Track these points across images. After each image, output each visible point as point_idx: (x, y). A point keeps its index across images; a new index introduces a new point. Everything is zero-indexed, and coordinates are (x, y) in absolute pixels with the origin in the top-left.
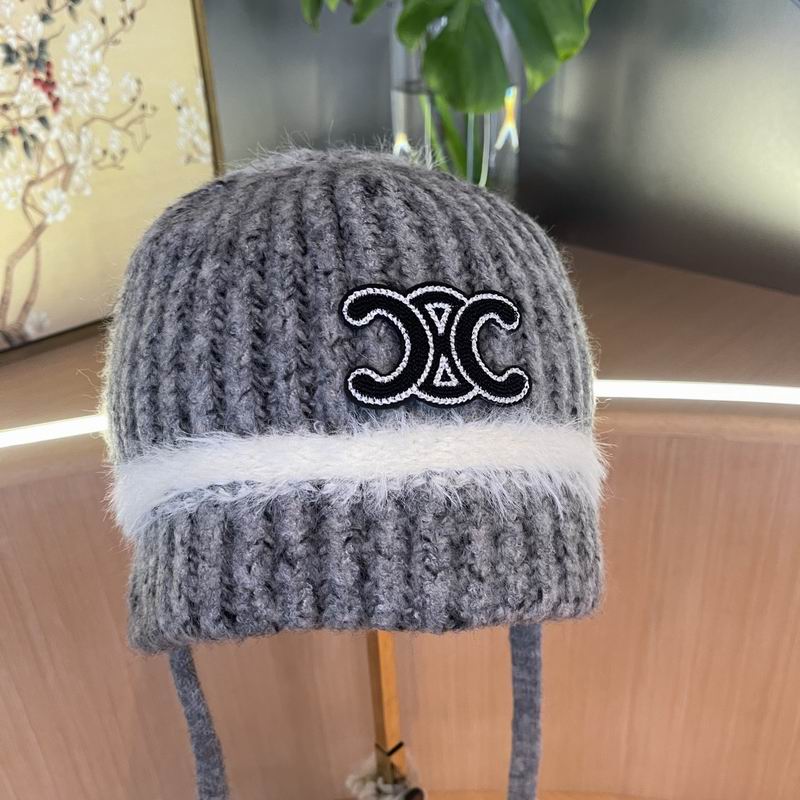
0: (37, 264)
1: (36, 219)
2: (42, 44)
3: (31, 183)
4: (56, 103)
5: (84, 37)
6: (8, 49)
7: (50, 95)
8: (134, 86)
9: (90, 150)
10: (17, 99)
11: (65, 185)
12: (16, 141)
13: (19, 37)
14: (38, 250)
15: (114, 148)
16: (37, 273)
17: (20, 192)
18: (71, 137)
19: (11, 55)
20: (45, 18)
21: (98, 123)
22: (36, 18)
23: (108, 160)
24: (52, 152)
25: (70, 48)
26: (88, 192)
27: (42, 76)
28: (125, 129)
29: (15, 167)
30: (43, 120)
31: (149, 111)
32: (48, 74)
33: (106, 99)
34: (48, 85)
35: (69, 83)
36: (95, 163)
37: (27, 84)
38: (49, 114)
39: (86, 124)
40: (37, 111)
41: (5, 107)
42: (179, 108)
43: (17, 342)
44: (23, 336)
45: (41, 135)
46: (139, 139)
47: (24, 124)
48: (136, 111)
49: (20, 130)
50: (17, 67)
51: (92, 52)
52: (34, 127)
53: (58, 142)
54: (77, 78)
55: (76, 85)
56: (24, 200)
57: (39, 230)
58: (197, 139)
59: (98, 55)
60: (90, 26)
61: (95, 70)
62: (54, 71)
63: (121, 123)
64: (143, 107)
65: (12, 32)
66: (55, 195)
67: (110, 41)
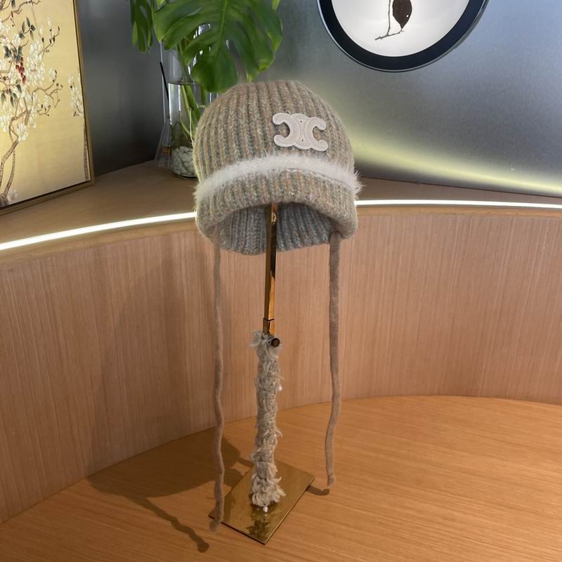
0: (14, 162)
1: (15, 138)
2: (20, 48)
3: (13, 119)
4: (24, 79)
5: (35, 47)
6: (7, 49)
7: (22, 74)
8: (54, 73)
9: (37, 105)
10: (9, 75)
11: (26, 122)
12: (8, 96)
13: (11, 44)
14: (14, 155)
15: (46, 105)
16: (13, 167)
17: (9, 123)
18: (30, 97)
19: (8, 53)
20: (21, 36)
21: (40, 91)
22: (18, 35)
23: (43, 111)
24: (22, 104)
25: (30, 52)
26: (35, 127)
27: (19, 65)
28: (50, 95)
29: (7, 110)
30: (19, 87)
31: (60, 87)
32: (22, 64)
33: (43, 79)
34: (21, 69)
35: (29, 69)
36: (38, 111)
37: (13, 68)
38: (21, 84)
39: (35, 91)
40: (16, 82)
41: (5, 78)
42: (71, 87)
43: (3, 205)
44: (6, 201)
45: (18, 95)
46: (56, 101)
47: (11, 88)
48: (55, 87)
49: (10, 91)
50: (10, 59)
51: (38, 55)
52: (15, 90)
53: (24, 98)
54: (33, 68)
55: (32, 71)
56: (10, 127)
57: (15, 144)
58: (78, 104)
59: (41, 56)
60: (38, 42)
61: (40, 64)
62: (24, 63)
63: (49, 92)
64: (57, 85)
65: (9, 41)
66: (22, 126)
67: (46, 50)
